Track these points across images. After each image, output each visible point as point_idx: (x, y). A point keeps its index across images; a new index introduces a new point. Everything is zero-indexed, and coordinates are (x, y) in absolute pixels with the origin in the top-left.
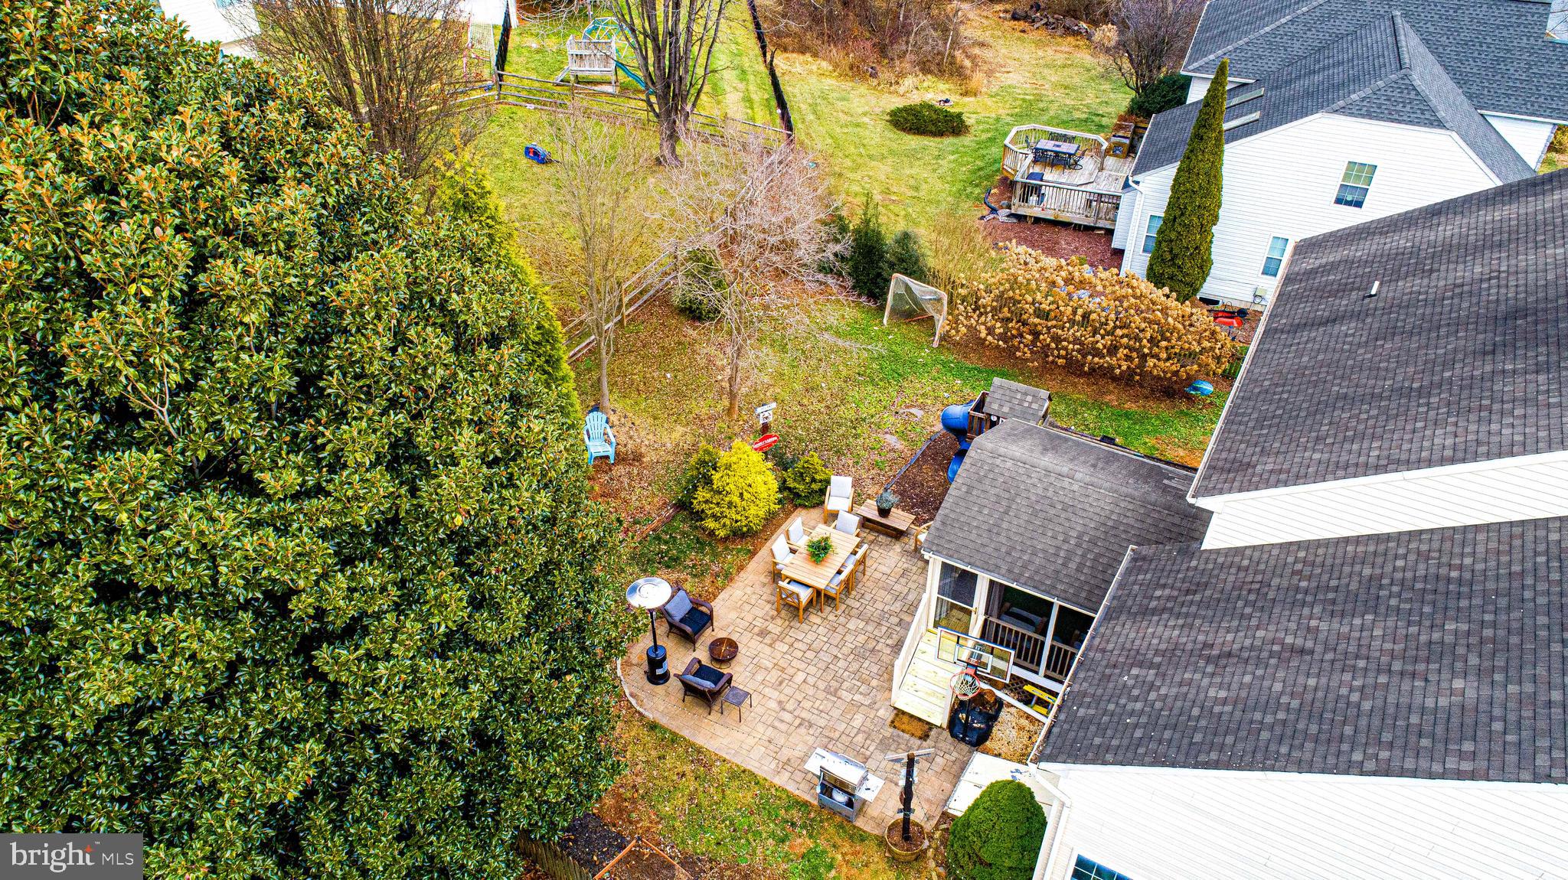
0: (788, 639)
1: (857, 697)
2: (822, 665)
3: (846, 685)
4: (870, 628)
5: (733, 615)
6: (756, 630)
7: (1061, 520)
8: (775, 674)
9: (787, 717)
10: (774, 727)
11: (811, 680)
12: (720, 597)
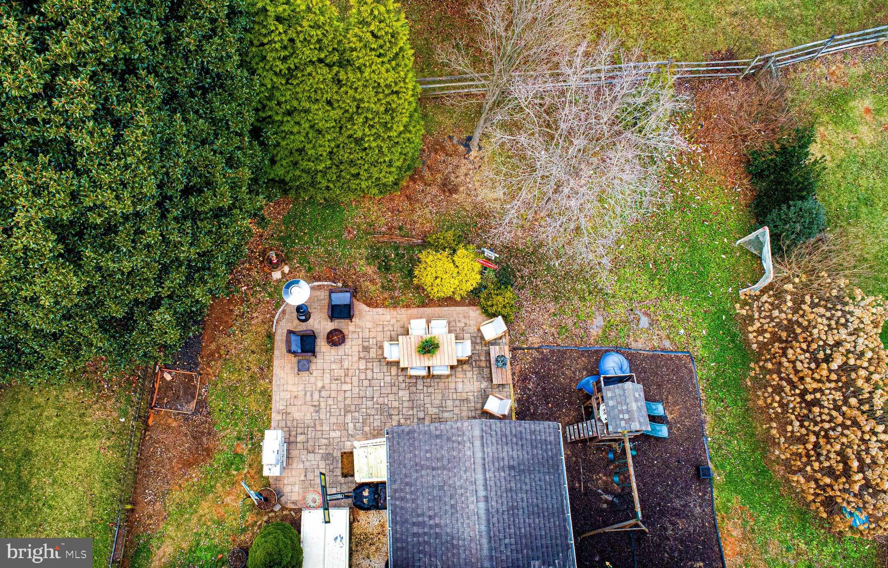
0: (370, 365)
1: (351, 425)
2: (362, 394)
3: (356, 414)
4: (406, 404)
5: (369, 325)
6: (366, 344)
7: (444, 508)
8: (342, 373)
9: (316, 396)
10: (305, 395)
11: (348, 394)
12: (378, 309)
